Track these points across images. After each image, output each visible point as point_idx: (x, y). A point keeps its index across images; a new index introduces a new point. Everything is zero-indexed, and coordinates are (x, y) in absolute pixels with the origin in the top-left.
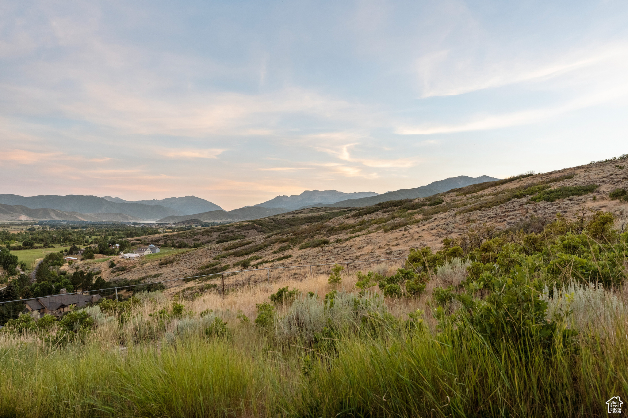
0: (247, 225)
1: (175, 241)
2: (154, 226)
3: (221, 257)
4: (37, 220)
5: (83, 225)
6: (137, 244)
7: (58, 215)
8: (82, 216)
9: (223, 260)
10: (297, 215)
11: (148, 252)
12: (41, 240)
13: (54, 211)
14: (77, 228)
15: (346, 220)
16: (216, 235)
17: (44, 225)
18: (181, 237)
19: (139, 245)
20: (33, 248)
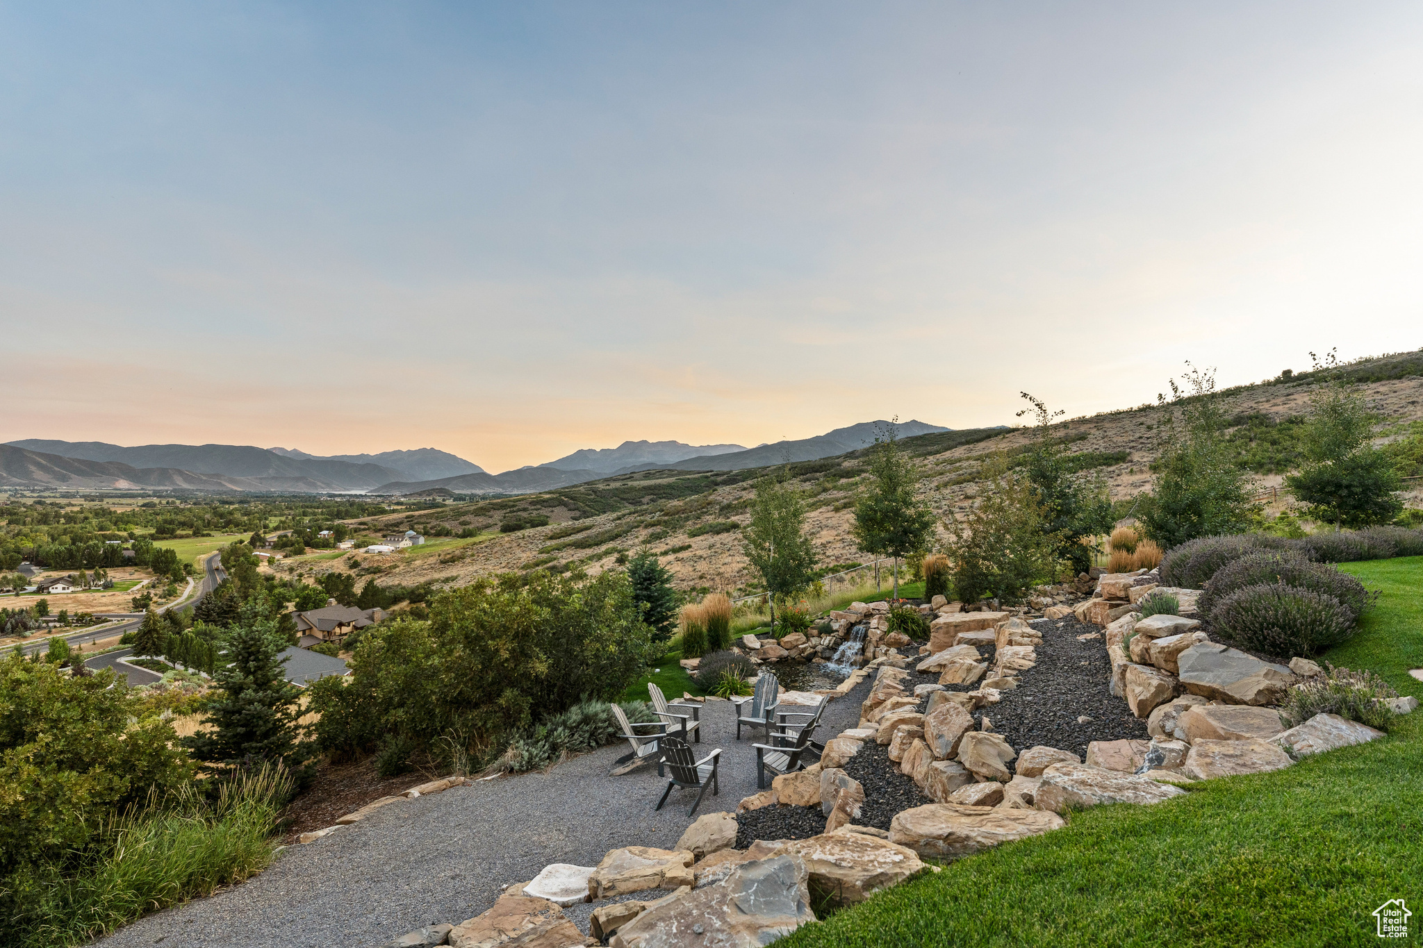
0: (550, 499)
1: (429, 526)
2: (368, 500)
3: (553, 550)
4: (150, 489)
5: (238, 498)
6: (360, 530)
7: (188, 479)
8: (232, 481)
9: (556, 554)
10: (630, 483)
11: (406, 543)
12: (183, 525)
13: (180, 473)
14: (231, 503)
15: (743, 492)
16: (497, 515)
17: (164, 497)
18: (437, 518)
19: (364, 533)
20: (175, 537)
